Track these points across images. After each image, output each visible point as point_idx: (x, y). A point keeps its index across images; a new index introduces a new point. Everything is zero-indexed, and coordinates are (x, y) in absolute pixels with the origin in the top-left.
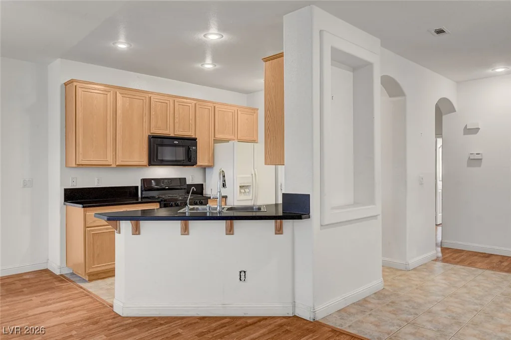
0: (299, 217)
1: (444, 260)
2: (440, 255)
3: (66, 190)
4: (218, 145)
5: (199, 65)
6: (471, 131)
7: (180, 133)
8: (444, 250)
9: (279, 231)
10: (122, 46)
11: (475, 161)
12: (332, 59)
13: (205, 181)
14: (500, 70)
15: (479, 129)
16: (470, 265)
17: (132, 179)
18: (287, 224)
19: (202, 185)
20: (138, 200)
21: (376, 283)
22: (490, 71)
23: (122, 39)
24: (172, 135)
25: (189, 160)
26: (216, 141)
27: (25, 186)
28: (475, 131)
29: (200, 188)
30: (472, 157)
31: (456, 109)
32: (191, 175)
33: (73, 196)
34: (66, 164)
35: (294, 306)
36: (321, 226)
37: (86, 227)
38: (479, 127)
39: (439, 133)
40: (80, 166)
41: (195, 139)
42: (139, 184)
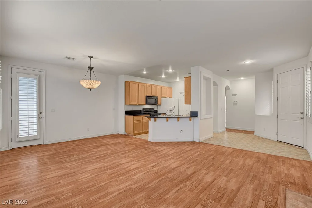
0: (196, 117)
1: (227, 131)
2: (226, 130)
3: (125, 111)
4: (162, 99)
5: (161, 76)
6: (234, 95)
7: (153, 95)
8: (226, 129)
9: (190, 120)
10: (145, 72)
11: (236, 104)
12: (203, 78)
13: (158, 109)
14: (242, 78)
15: (236, 94)
16: (234, 132)
17: (139, 109)
18: (192, 119)
19: (157, 110)
20: (141, 114)
21: (211, 135)
22: (240, 79)
23: (145, 70)
24: (151, 96)
25: (156, 103)
26: (162, 97)
27: (113, 110)
28: (236, 95)
29: (156, 111)
30: (235, 102)
31: (230, 88)
32: (155, 107)
33: (127, 113)
34: (126, 104)
35: (194, 139)
36: (201, 119)
37: (134, 121)
38: (237, 94)
39: (226, 95)
40: (130, 105)
41: (157, 97)
42: (142, 110)
